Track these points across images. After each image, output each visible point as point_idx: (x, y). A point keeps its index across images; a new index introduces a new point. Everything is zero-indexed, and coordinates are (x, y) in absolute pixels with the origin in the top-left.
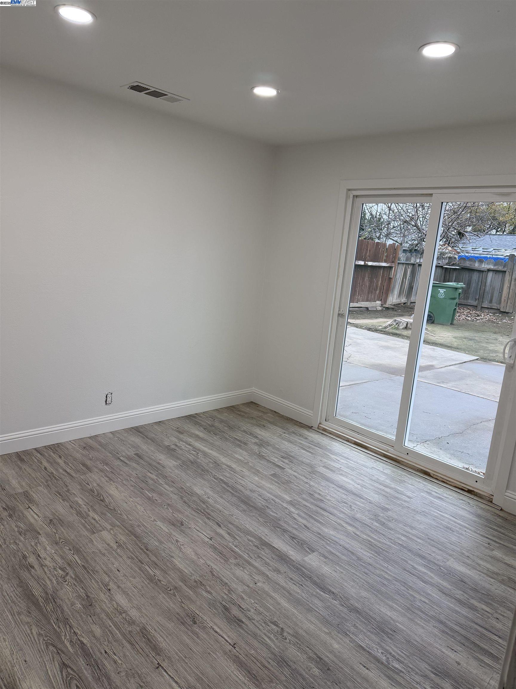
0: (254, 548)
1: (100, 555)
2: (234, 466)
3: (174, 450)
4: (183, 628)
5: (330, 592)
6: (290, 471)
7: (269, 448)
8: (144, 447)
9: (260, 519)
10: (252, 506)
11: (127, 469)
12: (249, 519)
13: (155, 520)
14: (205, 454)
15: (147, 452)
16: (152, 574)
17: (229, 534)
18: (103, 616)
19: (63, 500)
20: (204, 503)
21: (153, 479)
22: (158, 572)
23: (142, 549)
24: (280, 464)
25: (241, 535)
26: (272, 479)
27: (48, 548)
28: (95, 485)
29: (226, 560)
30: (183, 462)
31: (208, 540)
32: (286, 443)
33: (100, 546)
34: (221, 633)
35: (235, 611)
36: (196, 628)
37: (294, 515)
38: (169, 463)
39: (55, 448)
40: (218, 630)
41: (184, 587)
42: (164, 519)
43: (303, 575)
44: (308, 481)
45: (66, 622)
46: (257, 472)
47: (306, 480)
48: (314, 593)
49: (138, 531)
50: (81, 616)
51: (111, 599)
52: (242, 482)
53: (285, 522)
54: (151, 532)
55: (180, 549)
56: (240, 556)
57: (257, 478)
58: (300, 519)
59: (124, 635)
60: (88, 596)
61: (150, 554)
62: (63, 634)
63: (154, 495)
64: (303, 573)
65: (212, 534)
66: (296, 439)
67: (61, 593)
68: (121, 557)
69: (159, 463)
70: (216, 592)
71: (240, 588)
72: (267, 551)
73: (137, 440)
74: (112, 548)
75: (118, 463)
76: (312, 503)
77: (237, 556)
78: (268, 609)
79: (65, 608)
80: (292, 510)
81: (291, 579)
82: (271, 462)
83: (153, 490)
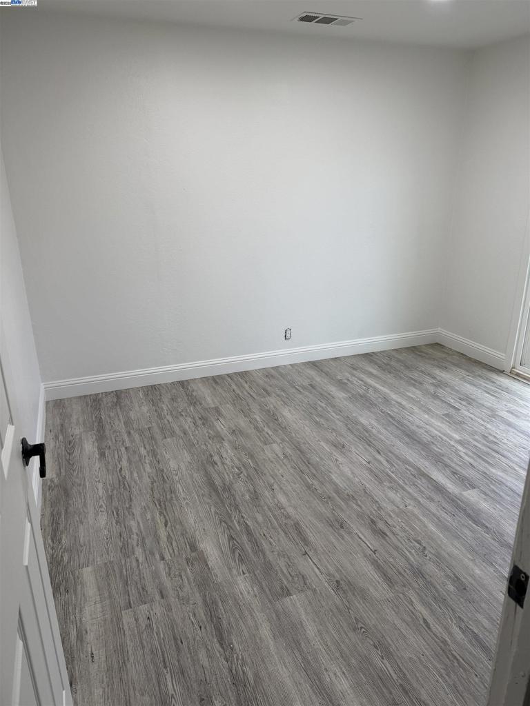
0: (412, 477)
1: (269, 462)
2: (404, 403)
3: (346, 384)
4: (330, 529)
5: (484, 526)
6: (466, 413)
7: (446, 389)
8: (318, 379)
9: (422, 452)
10: (416, 440)
11: (301, 396)
12: (410, 451)
13: (319, 440)
14: (376, 390)
15: (320, 384)
16: (311, 483)
17: (387, 461)
18: (266, 508)
19: (245, 416)
20: (367, 432)
21: (322, 407)
22: (315, 483)
23: (304, 462)
24: (457, 405)
25: (400, 463)
26: (443, 419)
27: (229, 451)
28: (272, 407)
29: (381, 482)
30: (353, 395)
31: (366, 463)
32: (468, 385)
33: (270, 455)
34: (364, 539)
35: (381, 525)
36: (342, 532)
37: (460, 453)
38: (339, 395)
39: (243, 375)
40: (363, 537)
41: (337, 498)
42: (327, 441)
43: (458, 507)
44: (485, 424)
45: (237, 507)
46: (428, 411)
47: (482, 422)
48: (466, 524)
49: (303, 447)
50: (248, 506)
51: (274, 497)
52: (410, 418)
53: (450, 459)
54: (314, 450)
55: (339, 467)
56: (395, 481)
57: (426, 416)
58: (466, 458)
59: (280, 526)
60: (255, 492)
61: (311, 467)
62: (233, 516)
63: (322, 420)
64: (458, 505)
65: (370, 459)
66: (482, 382)
67: (236, 486)
68: (285, 465)
69: (329, 394)
70: (366, 507)
71: (389, 507)
72: (424, 481)
73: (312, 373)
74: (279, 457)
75: (294, 390)
76: (484, 445)
77: (391, 480)
78: (414, 529)
79: (237, 498)
80: (460, 448)
81: (444, 508)
82: (446, 402)
83: (321, 416)
